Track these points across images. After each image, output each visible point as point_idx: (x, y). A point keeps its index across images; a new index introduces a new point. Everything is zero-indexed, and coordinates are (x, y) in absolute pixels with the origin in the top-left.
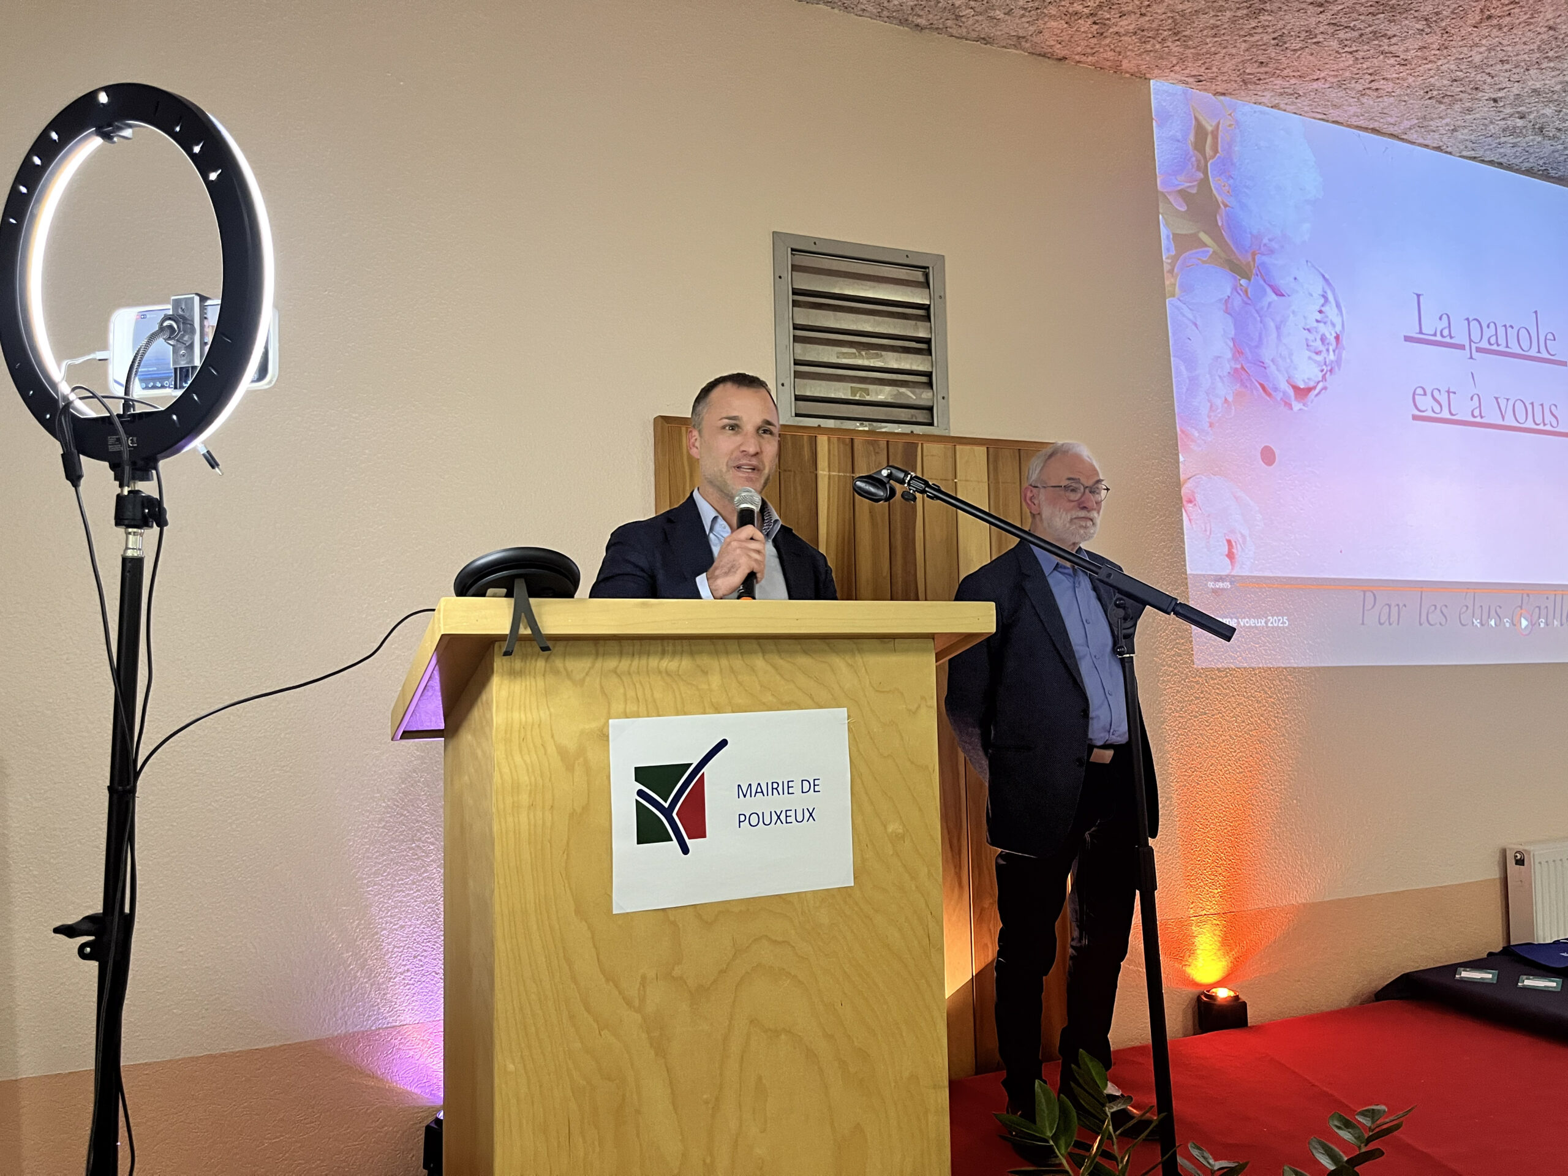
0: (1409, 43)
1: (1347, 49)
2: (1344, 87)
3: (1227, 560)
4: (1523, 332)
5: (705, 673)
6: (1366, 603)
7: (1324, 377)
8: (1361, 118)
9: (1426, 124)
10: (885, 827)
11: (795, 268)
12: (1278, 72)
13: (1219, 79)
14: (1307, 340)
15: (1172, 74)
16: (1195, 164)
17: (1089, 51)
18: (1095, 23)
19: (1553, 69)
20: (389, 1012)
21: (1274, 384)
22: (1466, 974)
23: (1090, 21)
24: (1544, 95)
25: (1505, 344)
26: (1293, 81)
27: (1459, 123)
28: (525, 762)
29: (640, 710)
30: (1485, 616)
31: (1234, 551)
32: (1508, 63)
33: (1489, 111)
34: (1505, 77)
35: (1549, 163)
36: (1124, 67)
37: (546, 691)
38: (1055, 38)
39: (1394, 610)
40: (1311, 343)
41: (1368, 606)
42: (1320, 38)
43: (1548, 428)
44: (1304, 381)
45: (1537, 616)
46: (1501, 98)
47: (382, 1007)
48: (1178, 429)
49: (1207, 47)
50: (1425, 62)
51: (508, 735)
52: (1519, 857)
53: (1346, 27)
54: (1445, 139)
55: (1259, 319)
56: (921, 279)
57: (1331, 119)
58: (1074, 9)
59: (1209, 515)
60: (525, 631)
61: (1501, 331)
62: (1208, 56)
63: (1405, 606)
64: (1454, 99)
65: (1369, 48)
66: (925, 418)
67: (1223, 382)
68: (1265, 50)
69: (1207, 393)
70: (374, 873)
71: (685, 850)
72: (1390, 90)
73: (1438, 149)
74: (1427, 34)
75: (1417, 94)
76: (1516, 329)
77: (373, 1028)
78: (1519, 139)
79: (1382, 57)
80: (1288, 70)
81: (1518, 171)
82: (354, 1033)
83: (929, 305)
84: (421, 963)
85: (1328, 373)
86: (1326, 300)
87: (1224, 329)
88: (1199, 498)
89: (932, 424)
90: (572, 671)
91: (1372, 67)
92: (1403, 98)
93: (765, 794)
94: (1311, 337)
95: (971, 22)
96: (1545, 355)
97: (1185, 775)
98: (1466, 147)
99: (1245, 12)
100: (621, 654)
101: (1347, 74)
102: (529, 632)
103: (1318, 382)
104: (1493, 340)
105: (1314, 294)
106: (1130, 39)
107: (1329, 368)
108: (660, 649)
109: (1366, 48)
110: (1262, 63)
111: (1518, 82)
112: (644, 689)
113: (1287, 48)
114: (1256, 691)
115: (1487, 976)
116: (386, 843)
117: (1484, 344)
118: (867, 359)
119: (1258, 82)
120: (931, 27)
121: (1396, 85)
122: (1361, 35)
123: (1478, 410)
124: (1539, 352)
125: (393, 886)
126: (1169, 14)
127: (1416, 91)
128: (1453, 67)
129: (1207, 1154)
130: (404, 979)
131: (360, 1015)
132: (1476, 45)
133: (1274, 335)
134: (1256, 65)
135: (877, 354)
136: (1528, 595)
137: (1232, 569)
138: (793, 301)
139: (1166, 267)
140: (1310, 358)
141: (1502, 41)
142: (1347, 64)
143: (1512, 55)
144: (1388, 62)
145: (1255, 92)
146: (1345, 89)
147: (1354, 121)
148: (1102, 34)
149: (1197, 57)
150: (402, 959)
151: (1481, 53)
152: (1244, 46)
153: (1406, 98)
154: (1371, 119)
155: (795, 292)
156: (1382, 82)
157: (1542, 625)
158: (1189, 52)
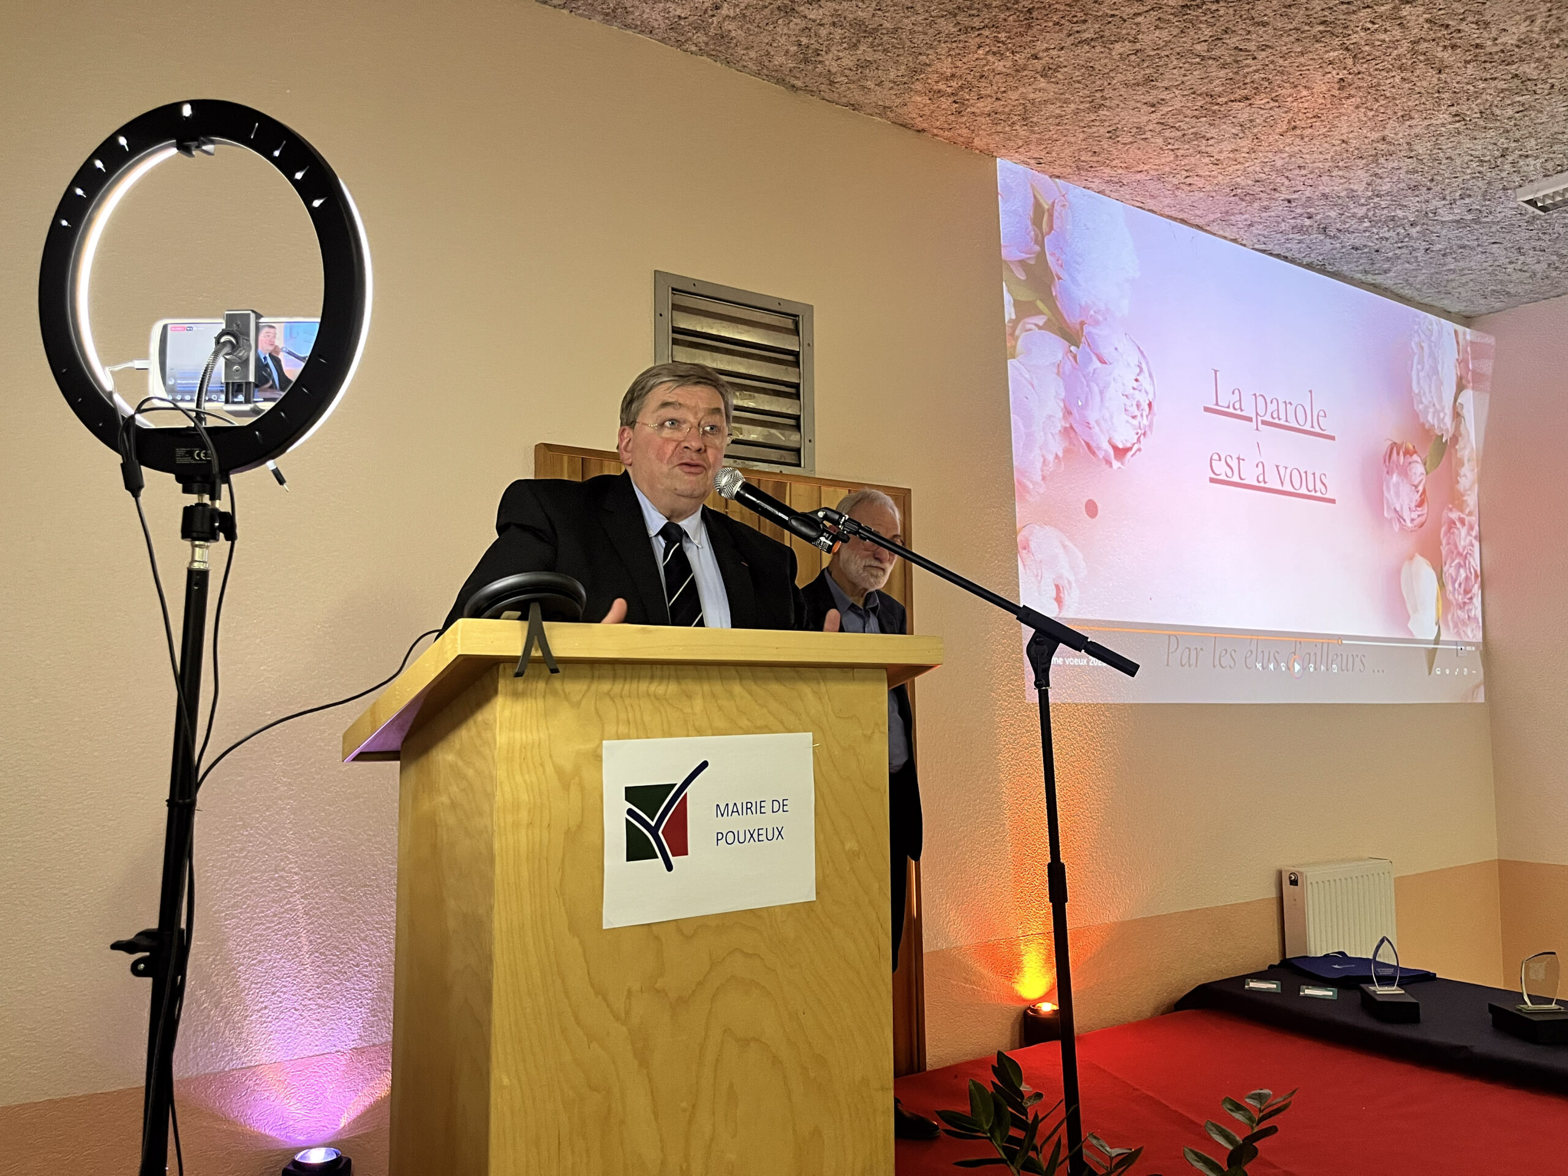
0: (1223, 145)
1: (1170, 147)
2: (1163, 180)
3: (1055, 605)
4: (1300, 408)
5: (689, 697)
6: (1171, 646)
7: (1139, 439)
8: (1173, 209)
9: (1227, 218)
10: (843, 843)
11: (676, 307)
12: (1108, 162)
13: (1057, 163)
14: (1125, 405)
15: (1017, 154)
16: (1034, 237)
17: (946, 126)
18: (955, 102)
19: (1341, 177)
20: (243, 1052)
21: (1098, 444)
22: (1253, 985)
23: (951, 99)
24: (1331, 199)
25: (1285, 419)
26: (1120, 171)
27: (1256, 219)
28: (525, 781)
29: (631, 732)
30: (1265, 662)
31: (1062, 595)
32: (1304, 169)
33: (1283, 210)
34: (1300, 181)
35: (1327, 260)
36: (975, 144)
37: (545, 713)
38: (917, 111)
39: (1193, 653)
40: (1128, 408)
41: (1173, 648)
42: (1148, 135)
43: (1318, 494)
44: (1122, 442)
45: (1308, 661)
46: (1294, 199)
47: (237, 1046)
48: (1015, 481)
49: (1050, 133)
50: (1235, 163)
51: (510, 755)
52: (1293, 878)
53: (1172, 127)
54: (1242, 232)
55: (1085, 383)
56: (791, 326)
57: (1147, 208)
58: (939, 88)
59: (1041, 561)
60: (536, 653)
61: (1282, 406)
62: (1050, 142)
63: (1202, 649)
64: (1255, 198)
65: (1188, 147)
66: (794, 460)
67: (1054, 439)
68: (1099, 141)
69: (1041, 449)
70: (233, 906)
71: (669, 867)
72: (1202, 186)
73: (1235, 241)
74: (1240, 138)
75: (1224, 191)
76: (1294, 406)
77: (227, 1069)
78: (1305, 237)
79: (1199, 156)
80: (1116, 161)
81: (1300, 265)
82: (205, 1075)
83: (799, 352)
84: (280, 1000)
85: (1142, 436)
86: (1141, 370)
87: (1056, 390)
88: (1033, 545)
89: (799, 465)
90: (569, 693)
91: (1189, 164)
92: (1211, 194)
93: (740, 813)
94: (1128, 402)
95: (843, 88)
96: (1317, 430)
97: (1017, 804)
98: (1259, 241)
99: (1087, 105)
100: (615, 678)
101: (1167, 169)
102: (539, 654)
103: (1134, 444)
104: (1275, 415)
105: (1132, 365)
106: (984, 120)
107: (1143, 432)
108: (649, 674)
109: (1187, 146)
110: (1095, 152)
111: (1311, 186)
112: (634, 710)
113: (1118, 141)
114: (1078, 726)
115: (1272, 986)
116: (247, 874)
117: (1268, 418)
118: (742, 399)
119: (1089, 169)
120: (806, 89)
121: (1207, 182)
122: (1184, 135)
123: (1262, 476)
124: (1312, 427)
125: (252, 918)
126: (1021, 101)
127: (1224, 189)
128: (1258, 169)
129: (1104, 1144)
130: (260, 1017)
131: (212, 1056)
132: (1281, 151)
133: (1098, 398)
134: (1090, 154)
135: (750, 395)
136: (1300, 643)
137: (1060, 612)
138: (673, 338)
139: (1008, 330)
140: (1127, 422)
141: (1303, 150)
142: (1168, 160)
143: (1309, 162)
144: (1203, 161)
145: (1086, 178)
146: (1163, 182)
147: (1167, 211)
148: (959, 113)
149: (1039, 142)
150: (259, 995)
151: (1283, 159)
152: (1082, 136)
153: (1214, 194)
154: (1181, 210)
155: (676, 330)
156: (1196, 178)
157: (1312, 670)
158: (1034, 137)
